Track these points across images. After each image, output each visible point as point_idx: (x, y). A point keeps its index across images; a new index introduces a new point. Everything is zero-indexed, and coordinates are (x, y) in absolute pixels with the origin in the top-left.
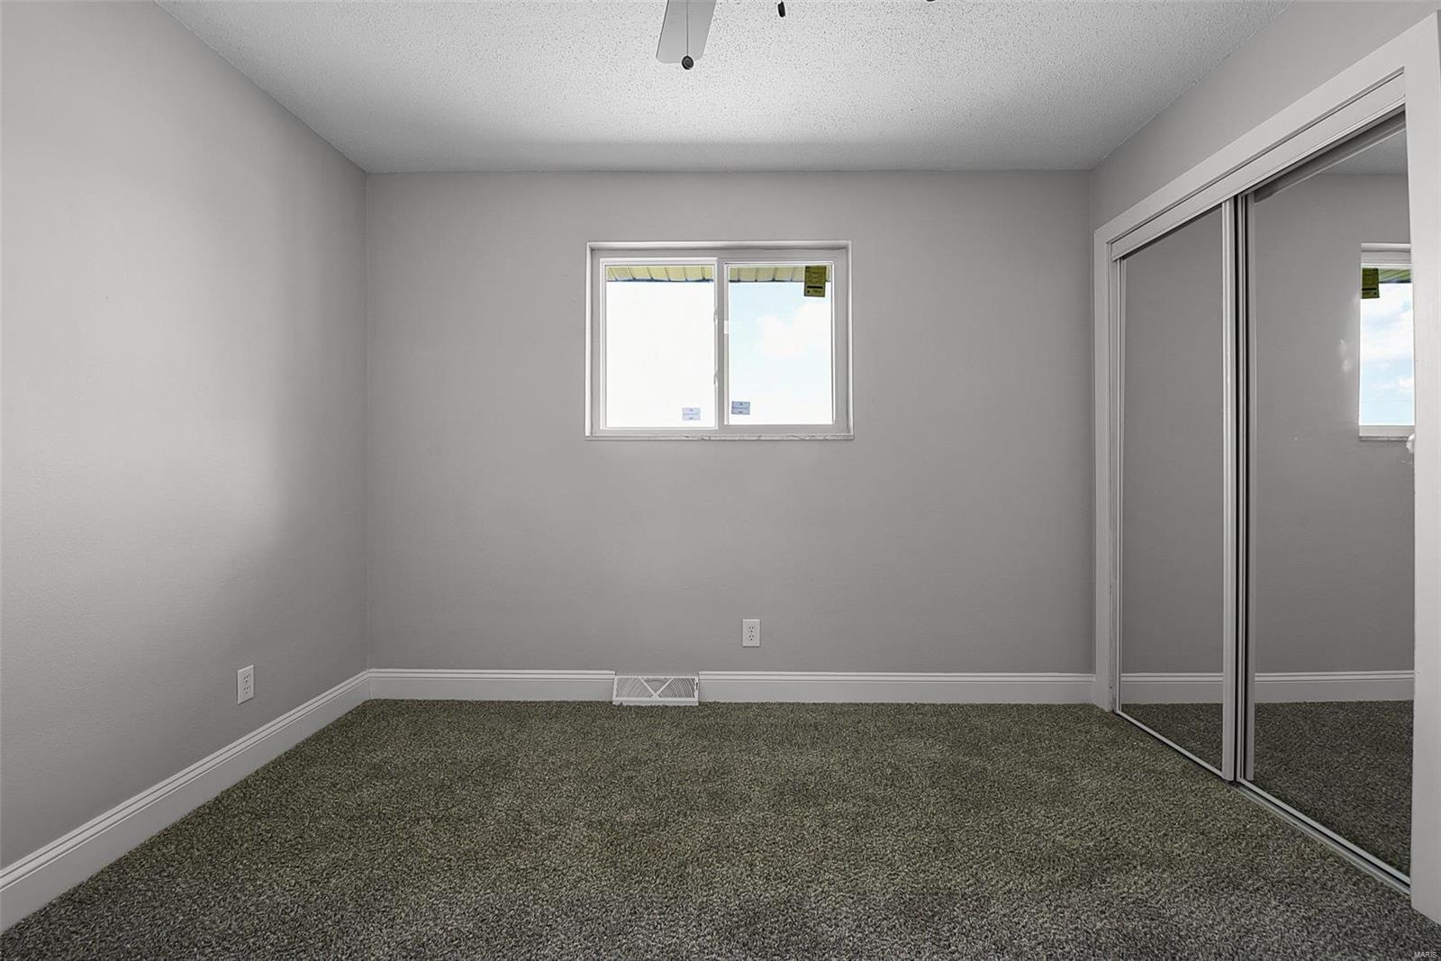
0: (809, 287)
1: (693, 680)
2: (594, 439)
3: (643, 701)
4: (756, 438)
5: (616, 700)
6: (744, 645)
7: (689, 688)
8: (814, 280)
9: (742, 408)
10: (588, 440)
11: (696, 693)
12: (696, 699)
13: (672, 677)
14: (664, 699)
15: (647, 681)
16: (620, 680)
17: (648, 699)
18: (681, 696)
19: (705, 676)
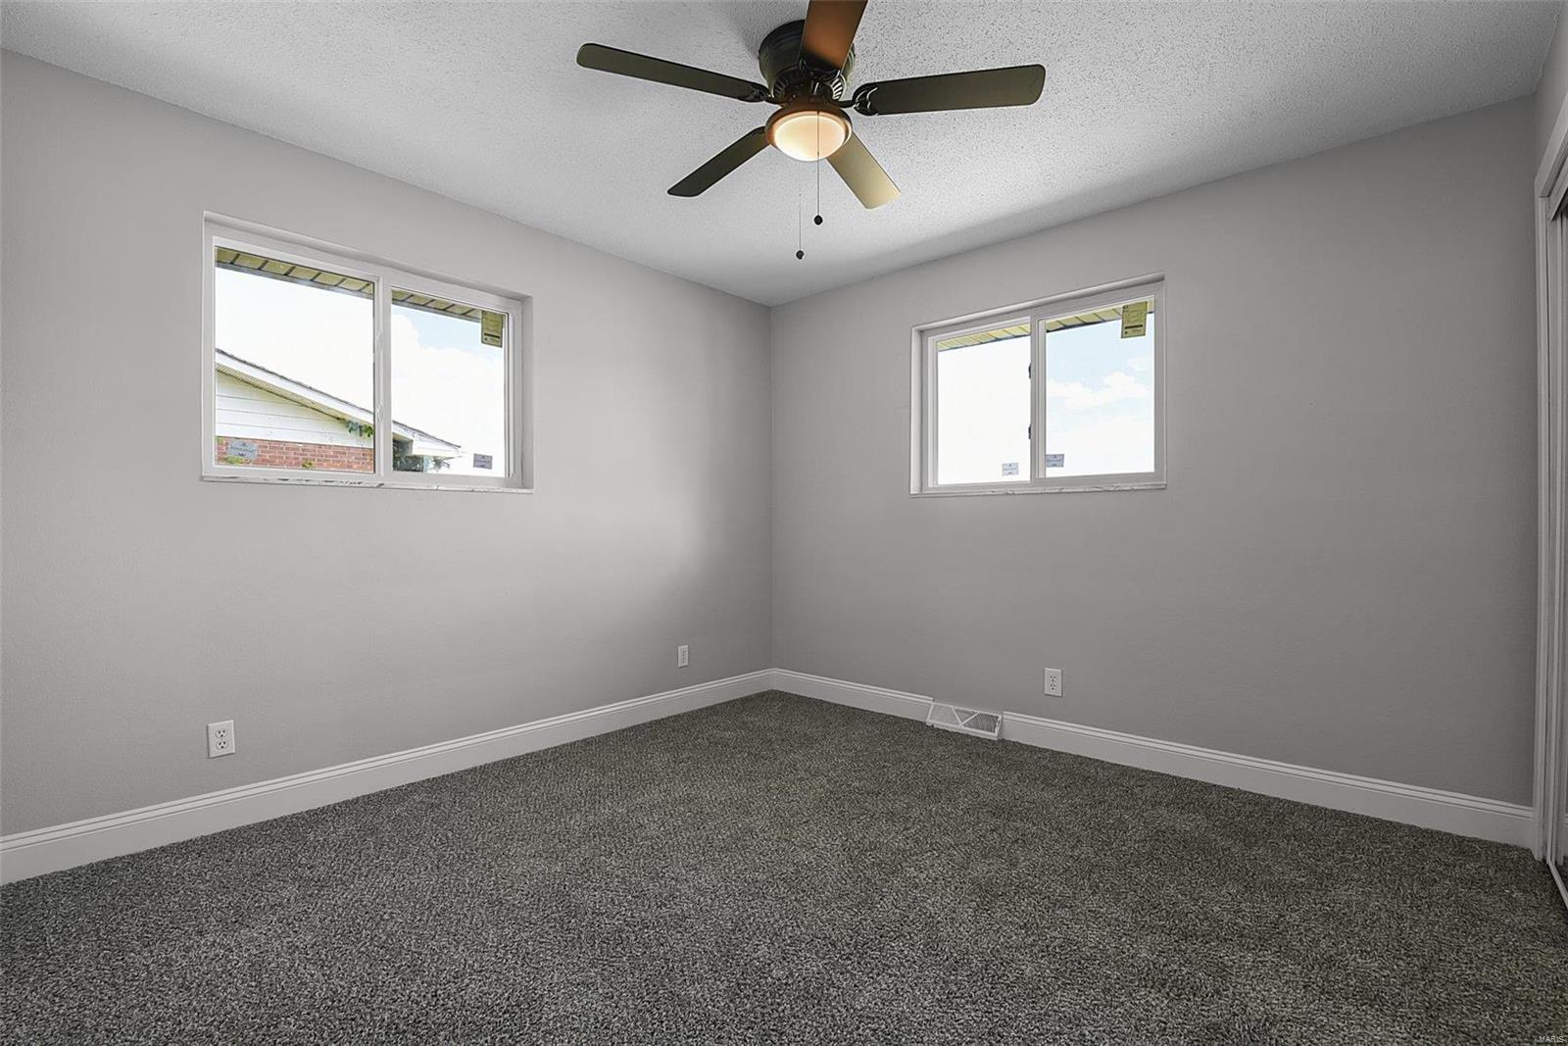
0: (1126, 328)
1: (997, 717)
2: (922, 494)
3: (951, 727)
4: (1058, 491)
5: (929, 722)
6: (1046, 692)
7: (990, 722)
8: (1132, 320)
9: (1058, 461)
10: (915, 496)
11: (997, 729)
12: (996, 734)
13: (979, 712)
14: (966, 728)
15: (957, 711)
16: (935, 706)
17: (956, 726)
18: (983, 729)
19: (1008, 717)
